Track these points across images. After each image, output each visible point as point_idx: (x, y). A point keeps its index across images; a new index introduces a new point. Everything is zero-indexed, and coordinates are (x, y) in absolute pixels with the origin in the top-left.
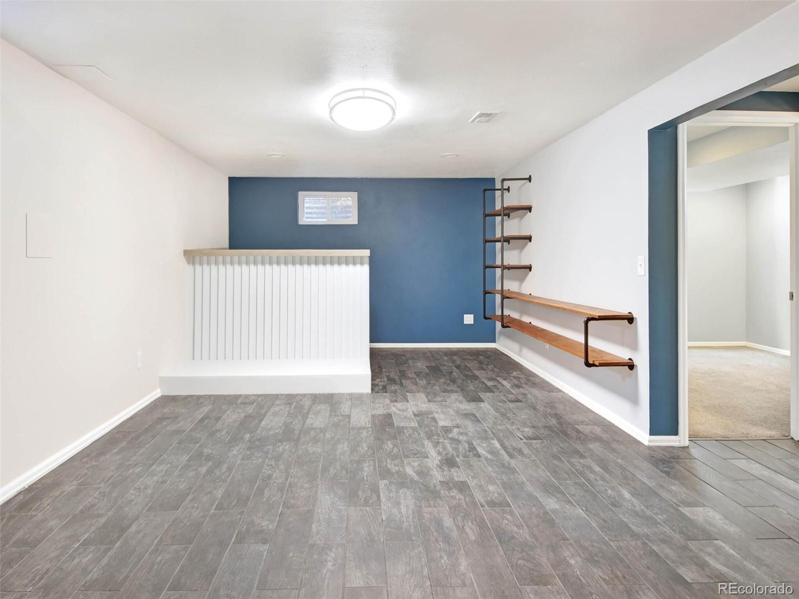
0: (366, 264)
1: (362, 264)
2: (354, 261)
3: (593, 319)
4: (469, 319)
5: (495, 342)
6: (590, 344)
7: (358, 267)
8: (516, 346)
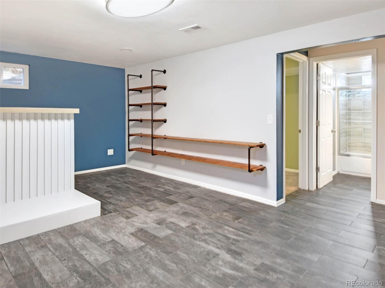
0: (72, 119)
1: (69, 119)
2: (62, 117)
3: (252, 147)
4: (110, 152)
5: (125, 164)
6: (251, 164)
7: (66, 121)
8: (150, 165)
